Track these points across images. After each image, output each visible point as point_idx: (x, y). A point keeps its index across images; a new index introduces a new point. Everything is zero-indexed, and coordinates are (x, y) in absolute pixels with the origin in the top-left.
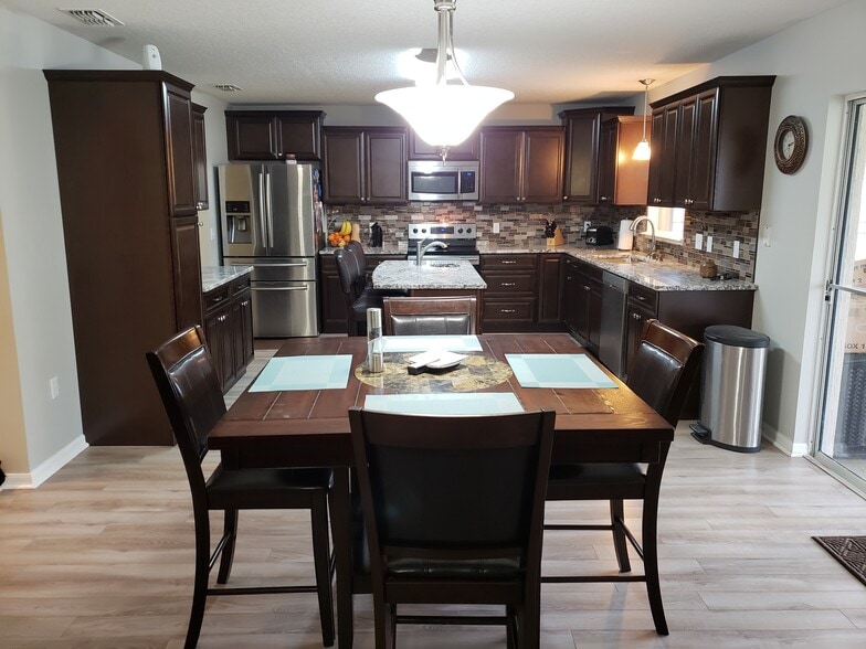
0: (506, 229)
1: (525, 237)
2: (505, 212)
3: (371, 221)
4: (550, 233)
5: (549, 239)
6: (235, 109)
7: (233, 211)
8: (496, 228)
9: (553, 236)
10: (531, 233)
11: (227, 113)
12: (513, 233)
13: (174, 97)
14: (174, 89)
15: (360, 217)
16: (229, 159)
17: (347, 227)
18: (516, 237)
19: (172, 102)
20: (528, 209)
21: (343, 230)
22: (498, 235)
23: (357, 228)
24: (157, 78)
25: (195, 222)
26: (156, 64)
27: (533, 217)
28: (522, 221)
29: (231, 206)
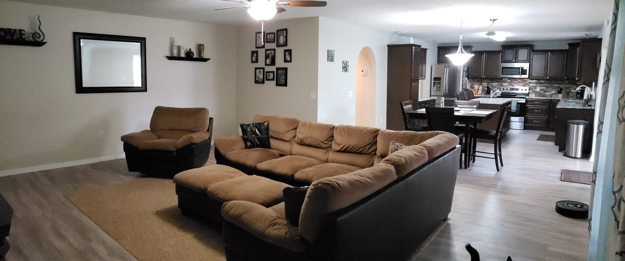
0: (542, 90)
1: (550, 93)
2: (542, 83)
3: (487, 85)
4: (560, 92)
5: (559, 94)
6: (441, 46)
7: (435, 80)
8: (538, 89)
9: (561, 93)
10: (554, 92)
11: (438, 47)
12: (545, 91)
13: (416, 49)
14: (416, 47)
15: (483, 84)
16: (437, 63)
17: (476, 87)
18: (547, 93)
19: (415, 51)
20: (552, 82)
21: (475, 88)
22: (539, 92)
23: (481, 87)
24: (411, 46)
25: (418, 82)
26: (412, 42)
27: (554, 85)
28: (550, 87)
29: (435, 79)
